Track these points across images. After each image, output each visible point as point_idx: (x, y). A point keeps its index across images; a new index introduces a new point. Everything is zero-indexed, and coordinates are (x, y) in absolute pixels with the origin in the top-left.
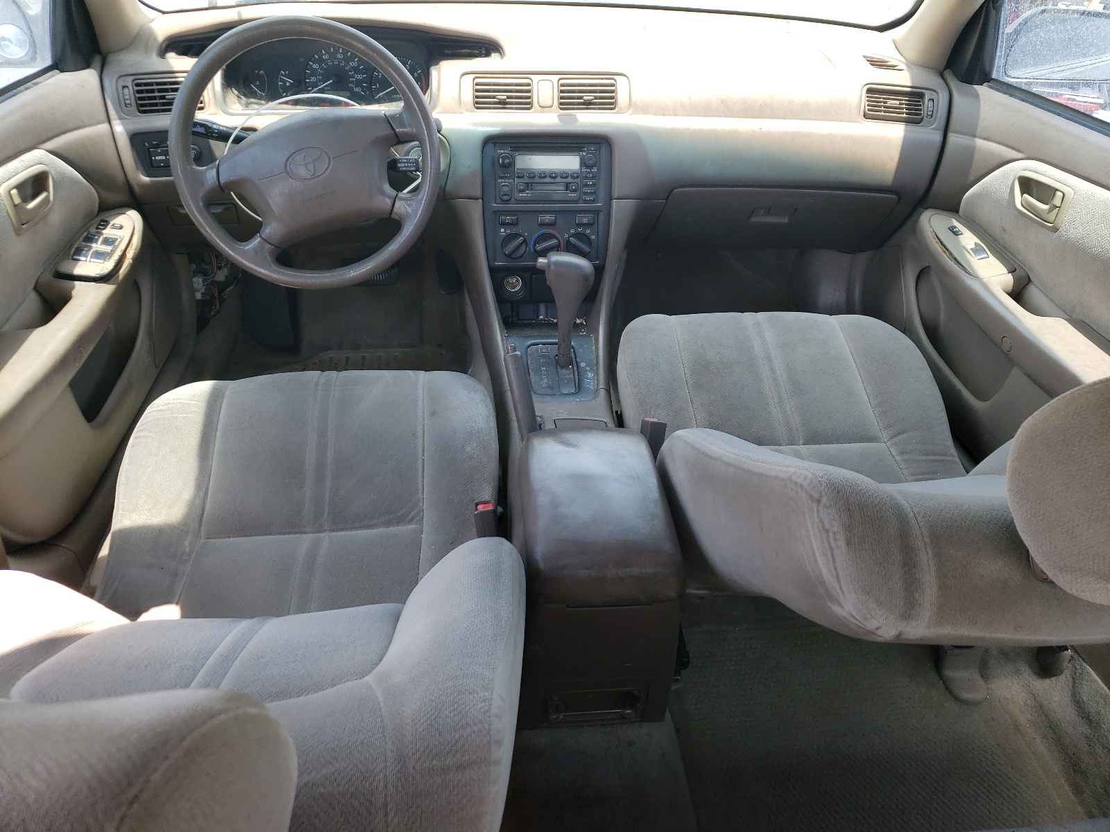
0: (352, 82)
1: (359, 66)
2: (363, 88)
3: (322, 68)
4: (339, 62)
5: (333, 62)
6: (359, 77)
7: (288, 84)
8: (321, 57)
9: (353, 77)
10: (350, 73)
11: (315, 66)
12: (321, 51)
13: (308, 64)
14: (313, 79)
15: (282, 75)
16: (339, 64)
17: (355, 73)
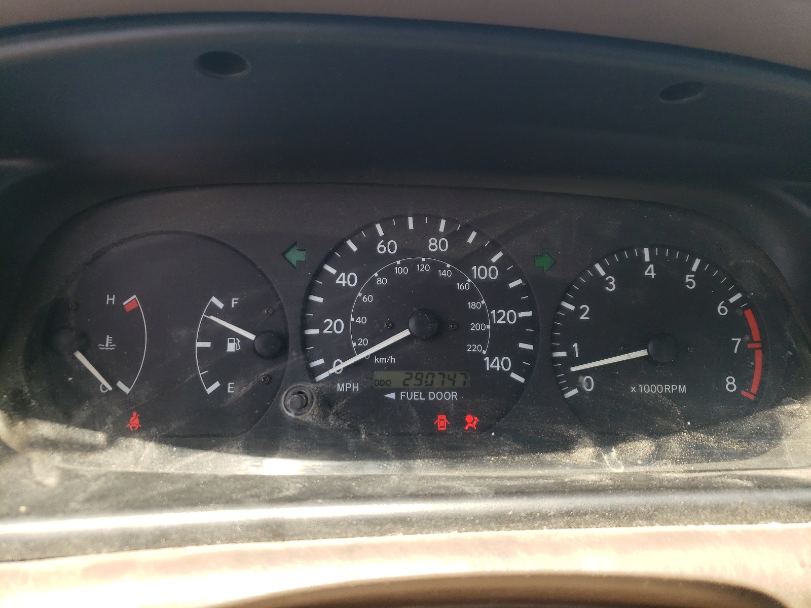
0: (479, 337)
1: (506, 277)
2: (518, 358)
3: (372, 288)
4: (436, 267)
5: (412, 266)
6: (505, 317)
7: (231, 347)
8: (368, 247)
9: (481, 316)
10: (473, 305)
11: (343, 280)
12: (370, 227)
13: (319, 272)
14: (334, 326)
15: (214, 310)
16: (434, 273)
17: (493, 305)
